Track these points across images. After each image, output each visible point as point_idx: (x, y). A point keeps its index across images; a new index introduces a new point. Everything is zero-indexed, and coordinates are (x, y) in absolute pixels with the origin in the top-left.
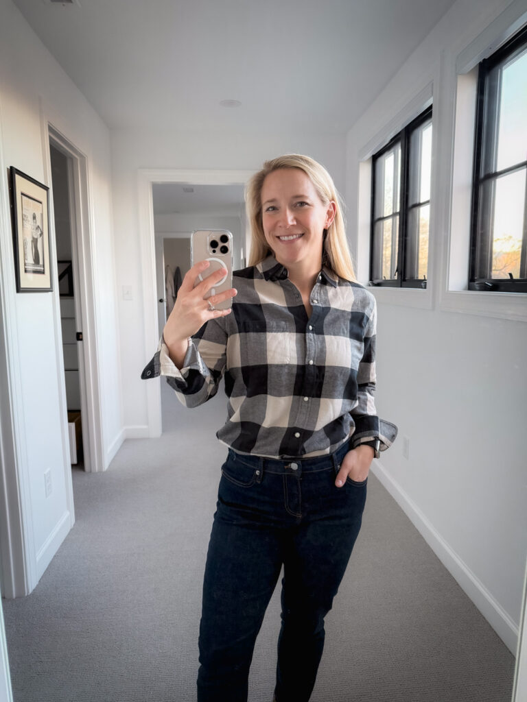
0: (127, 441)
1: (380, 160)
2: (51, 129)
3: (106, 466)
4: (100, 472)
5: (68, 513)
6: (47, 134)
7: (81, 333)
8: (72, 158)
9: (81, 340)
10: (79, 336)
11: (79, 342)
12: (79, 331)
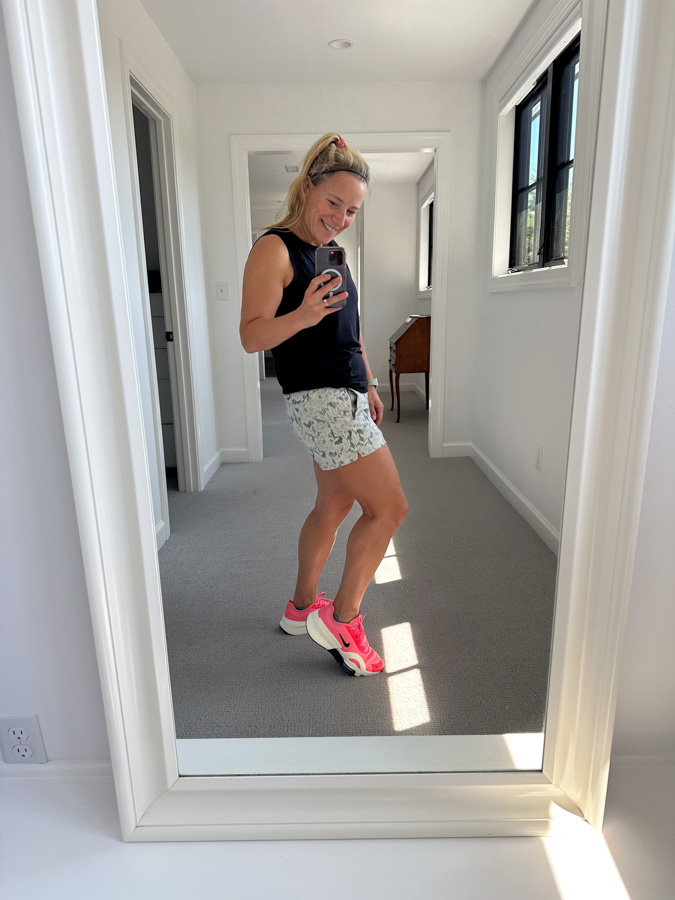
0: (223, 464)
1: (525, 112)
2: (134, 82)
3: (202, 486)
4: (196, 491)
5: (163, 523)
6: (129, 88)
7: (171, 333)
8: (155, 121)
9: (172, 340)
10: (169, 337)
11: (170, 343)
12: (168, 330)
